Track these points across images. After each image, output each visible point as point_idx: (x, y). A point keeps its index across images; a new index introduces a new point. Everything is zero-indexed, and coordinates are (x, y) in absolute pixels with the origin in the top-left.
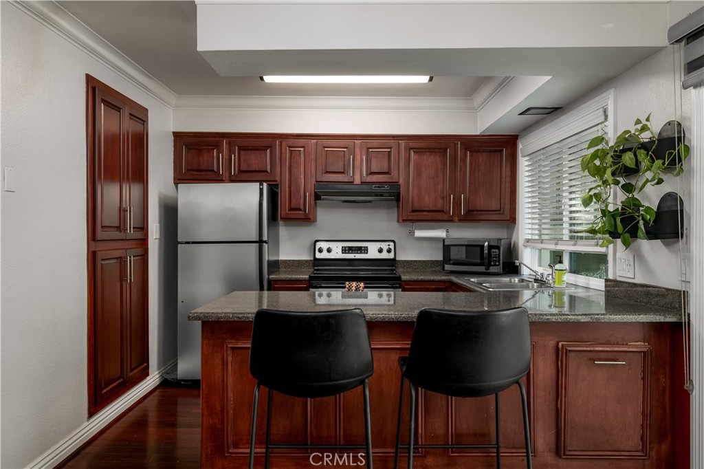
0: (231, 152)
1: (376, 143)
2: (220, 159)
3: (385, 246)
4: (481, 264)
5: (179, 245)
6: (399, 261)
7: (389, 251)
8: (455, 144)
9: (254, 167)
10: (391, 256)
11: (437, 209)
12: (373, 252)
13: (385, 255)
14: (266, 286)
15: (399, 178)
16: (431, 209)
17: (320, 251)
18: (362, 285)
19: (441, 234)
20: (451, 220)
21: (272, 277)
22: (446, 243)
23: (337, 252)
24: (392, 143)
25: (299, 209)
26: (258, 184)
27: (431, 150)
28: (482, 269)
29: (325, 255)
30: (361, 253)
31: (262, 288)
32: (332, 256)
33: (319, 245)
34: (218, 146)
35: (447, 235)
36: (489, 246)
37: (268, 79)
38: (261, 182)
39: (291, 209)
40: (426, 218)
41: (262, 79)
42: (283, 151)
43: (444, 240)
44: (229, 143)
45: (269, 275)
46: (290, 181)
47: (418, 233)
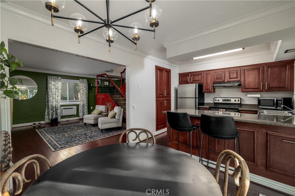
0: (191, 76)
1: (232, 69)
2: (188, 78)
3: (237, 99)
4: (274, 106)
5: (178, 99)
6: (243, 104)
7: (238, 101)
8: (263, 66)
9: (197, 80)
10: (239, 102)
11: (255, 88)
12: (233, 101)
13: (237, 102)
14: (197, 108)
15: (240, 79)
16: (253, 88)
17: (216, 100)
18: (224, 110)
19: (258, 96)
20: (262, 91)
21: (199, 106)
22: (259, 99)
23: (221, 101)
24: (238, 69)
25: (208, 89)
26: (195, 84)
27: (253, 69)
28: (274, 108)
29: (217, 102)
30: (229, 101)
31: (196, 109)
32: (219, 102)
33: (215, 99)
34: (188, 75)
35: (261, 96)
36: (277, 100)
37: (194, 58)
38: (196, 83)
39: (206, 90)
40: (251, 91)
41: (192, 59)
42: (204, 75)
43: (258, 98)
44: (191, 75)
45: (198, 106)
46: (206, 82)
47: (249, 96)
